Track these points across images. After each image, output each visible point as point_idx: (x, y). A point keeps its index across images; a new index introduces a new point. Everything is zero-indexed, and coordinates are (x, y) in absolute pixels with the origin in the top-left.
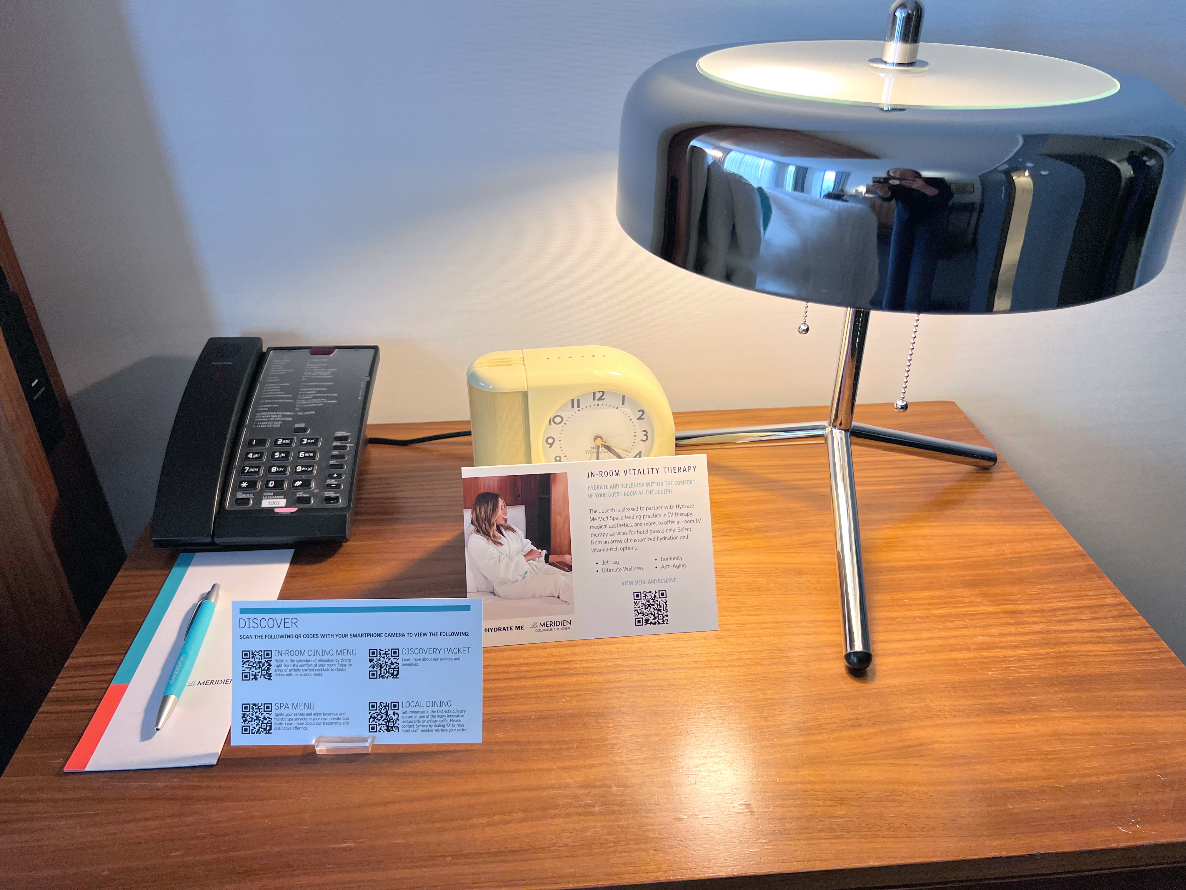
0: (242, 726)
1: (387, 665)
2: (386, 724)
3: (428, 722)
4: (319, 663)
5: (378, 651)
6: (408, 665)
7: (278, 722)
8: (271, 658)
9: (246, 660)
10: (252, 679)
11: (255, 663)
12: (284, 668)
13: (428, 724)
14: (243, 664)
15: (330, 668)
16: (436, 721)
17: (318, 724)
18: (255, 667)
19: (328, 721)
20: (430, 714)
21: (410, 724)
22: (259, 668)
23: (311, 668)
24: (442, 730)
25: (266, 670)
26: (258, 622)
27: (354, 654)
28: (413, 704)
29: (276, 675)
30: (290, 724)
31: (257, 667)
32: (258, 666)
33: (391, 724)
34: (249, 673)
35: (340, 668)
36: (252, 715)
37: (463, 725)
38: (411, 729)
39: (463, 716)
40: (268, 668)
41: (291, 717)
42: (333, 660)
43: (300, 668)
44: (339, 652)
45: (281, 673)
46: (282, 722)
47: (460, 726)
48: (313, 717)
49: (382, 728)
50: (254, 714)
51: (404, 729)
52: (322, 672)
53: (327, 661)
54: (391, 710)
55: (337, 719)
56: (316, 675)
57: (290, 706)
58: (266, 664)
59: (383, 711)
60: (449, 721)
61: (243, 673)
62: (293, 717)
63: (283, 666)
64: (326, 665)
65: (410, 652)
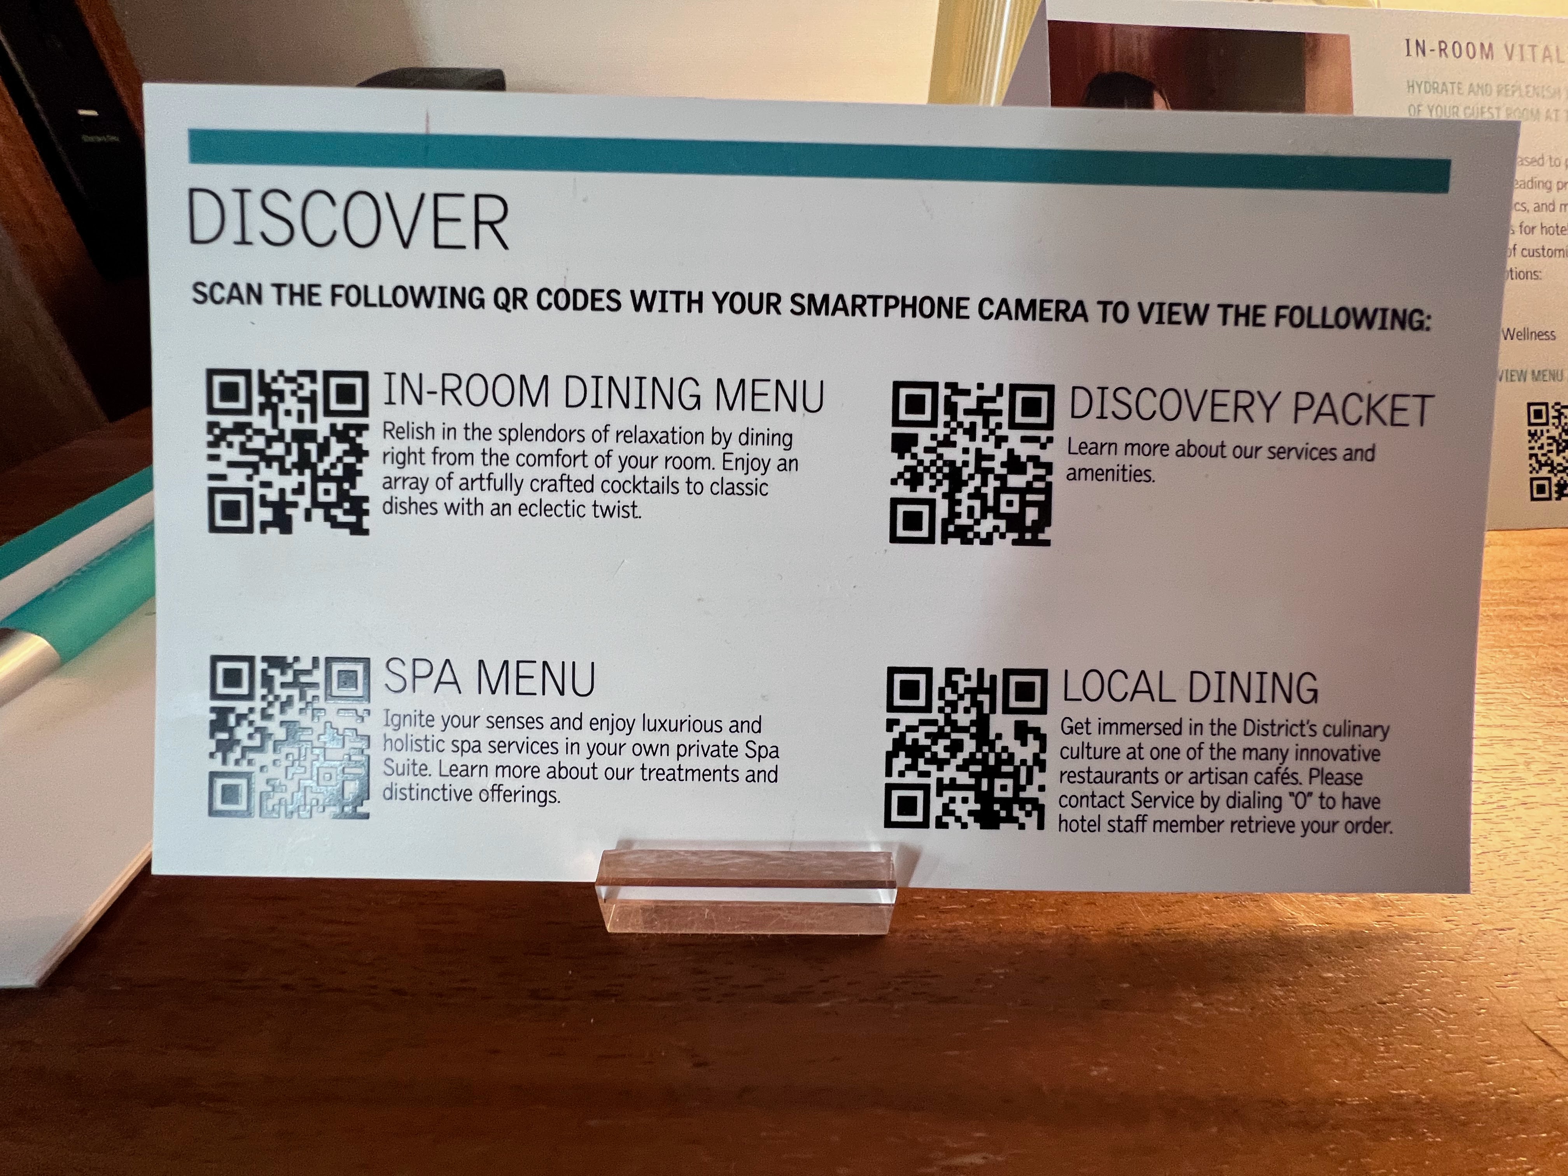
0: (213, 775)
1: (985, 473)
2: (976, 788)
3: (1196, 778)
4: (622, 449)
5: (943, 392)
6: (1098, 475)
7: (401, 758)
8: (364, 412)
9: (227, 422)
10: (264, 525)
11: (280, 437)
12: (432, 471)
13: (1195, 791)
14: (213, 444)
15: (680, 476)
16: (1236, 778)
17: (614, 774)
18: (281, 459)
19: (668, 762)
20: (1208, 739)
21: (1102, 789)
22: (303, 463)
23: (577, 473)
24: (1269, 827)
25: (339, 480)
26: (292, 212)
27: (813, 404)
28: (1120, 686)
29: (391, 507)
30: (467, 771)
31: (289, 461)
32: (294, 457)
33: (1003, 788)
34: (249, 492)
35: (737, 476)
36: (265, 716)
37: (1375, 802)
38: (1109, 814)
39: (1374, 755)
40: (347, 466)
41: (470, 734)
42: (697, 436)
43: (523, 474)
44: (731, 390)
45: (417, 497)
46: (421, 758)
47: (1358, 803)
48: (587, 736)
49: (961, 809)
50: (275, 710)
51: (1070, 814)
52: (639, 498)
53: (666, 438)
54: (1007, 710)
55: (716, 751)
56: (608, 512)
57: (467, 674)
58: (337, 448)
59: (963, 719)
60: (1303, 777)
61: (212, 492)
62: (481, 733)
63: (428, 457)
64: (660, 463)
65: (1111, 405)
